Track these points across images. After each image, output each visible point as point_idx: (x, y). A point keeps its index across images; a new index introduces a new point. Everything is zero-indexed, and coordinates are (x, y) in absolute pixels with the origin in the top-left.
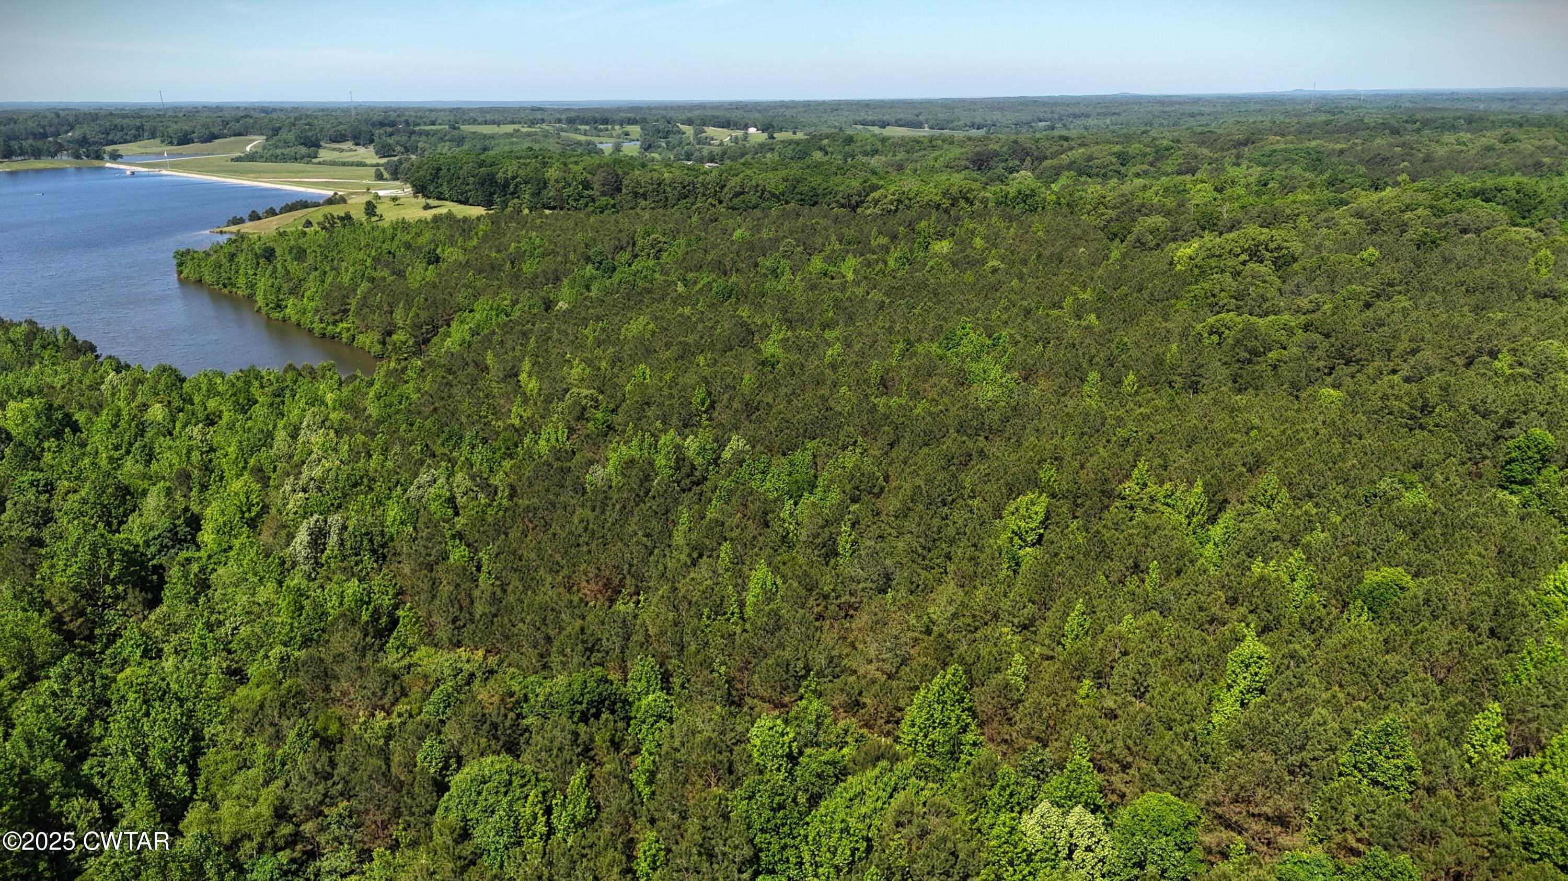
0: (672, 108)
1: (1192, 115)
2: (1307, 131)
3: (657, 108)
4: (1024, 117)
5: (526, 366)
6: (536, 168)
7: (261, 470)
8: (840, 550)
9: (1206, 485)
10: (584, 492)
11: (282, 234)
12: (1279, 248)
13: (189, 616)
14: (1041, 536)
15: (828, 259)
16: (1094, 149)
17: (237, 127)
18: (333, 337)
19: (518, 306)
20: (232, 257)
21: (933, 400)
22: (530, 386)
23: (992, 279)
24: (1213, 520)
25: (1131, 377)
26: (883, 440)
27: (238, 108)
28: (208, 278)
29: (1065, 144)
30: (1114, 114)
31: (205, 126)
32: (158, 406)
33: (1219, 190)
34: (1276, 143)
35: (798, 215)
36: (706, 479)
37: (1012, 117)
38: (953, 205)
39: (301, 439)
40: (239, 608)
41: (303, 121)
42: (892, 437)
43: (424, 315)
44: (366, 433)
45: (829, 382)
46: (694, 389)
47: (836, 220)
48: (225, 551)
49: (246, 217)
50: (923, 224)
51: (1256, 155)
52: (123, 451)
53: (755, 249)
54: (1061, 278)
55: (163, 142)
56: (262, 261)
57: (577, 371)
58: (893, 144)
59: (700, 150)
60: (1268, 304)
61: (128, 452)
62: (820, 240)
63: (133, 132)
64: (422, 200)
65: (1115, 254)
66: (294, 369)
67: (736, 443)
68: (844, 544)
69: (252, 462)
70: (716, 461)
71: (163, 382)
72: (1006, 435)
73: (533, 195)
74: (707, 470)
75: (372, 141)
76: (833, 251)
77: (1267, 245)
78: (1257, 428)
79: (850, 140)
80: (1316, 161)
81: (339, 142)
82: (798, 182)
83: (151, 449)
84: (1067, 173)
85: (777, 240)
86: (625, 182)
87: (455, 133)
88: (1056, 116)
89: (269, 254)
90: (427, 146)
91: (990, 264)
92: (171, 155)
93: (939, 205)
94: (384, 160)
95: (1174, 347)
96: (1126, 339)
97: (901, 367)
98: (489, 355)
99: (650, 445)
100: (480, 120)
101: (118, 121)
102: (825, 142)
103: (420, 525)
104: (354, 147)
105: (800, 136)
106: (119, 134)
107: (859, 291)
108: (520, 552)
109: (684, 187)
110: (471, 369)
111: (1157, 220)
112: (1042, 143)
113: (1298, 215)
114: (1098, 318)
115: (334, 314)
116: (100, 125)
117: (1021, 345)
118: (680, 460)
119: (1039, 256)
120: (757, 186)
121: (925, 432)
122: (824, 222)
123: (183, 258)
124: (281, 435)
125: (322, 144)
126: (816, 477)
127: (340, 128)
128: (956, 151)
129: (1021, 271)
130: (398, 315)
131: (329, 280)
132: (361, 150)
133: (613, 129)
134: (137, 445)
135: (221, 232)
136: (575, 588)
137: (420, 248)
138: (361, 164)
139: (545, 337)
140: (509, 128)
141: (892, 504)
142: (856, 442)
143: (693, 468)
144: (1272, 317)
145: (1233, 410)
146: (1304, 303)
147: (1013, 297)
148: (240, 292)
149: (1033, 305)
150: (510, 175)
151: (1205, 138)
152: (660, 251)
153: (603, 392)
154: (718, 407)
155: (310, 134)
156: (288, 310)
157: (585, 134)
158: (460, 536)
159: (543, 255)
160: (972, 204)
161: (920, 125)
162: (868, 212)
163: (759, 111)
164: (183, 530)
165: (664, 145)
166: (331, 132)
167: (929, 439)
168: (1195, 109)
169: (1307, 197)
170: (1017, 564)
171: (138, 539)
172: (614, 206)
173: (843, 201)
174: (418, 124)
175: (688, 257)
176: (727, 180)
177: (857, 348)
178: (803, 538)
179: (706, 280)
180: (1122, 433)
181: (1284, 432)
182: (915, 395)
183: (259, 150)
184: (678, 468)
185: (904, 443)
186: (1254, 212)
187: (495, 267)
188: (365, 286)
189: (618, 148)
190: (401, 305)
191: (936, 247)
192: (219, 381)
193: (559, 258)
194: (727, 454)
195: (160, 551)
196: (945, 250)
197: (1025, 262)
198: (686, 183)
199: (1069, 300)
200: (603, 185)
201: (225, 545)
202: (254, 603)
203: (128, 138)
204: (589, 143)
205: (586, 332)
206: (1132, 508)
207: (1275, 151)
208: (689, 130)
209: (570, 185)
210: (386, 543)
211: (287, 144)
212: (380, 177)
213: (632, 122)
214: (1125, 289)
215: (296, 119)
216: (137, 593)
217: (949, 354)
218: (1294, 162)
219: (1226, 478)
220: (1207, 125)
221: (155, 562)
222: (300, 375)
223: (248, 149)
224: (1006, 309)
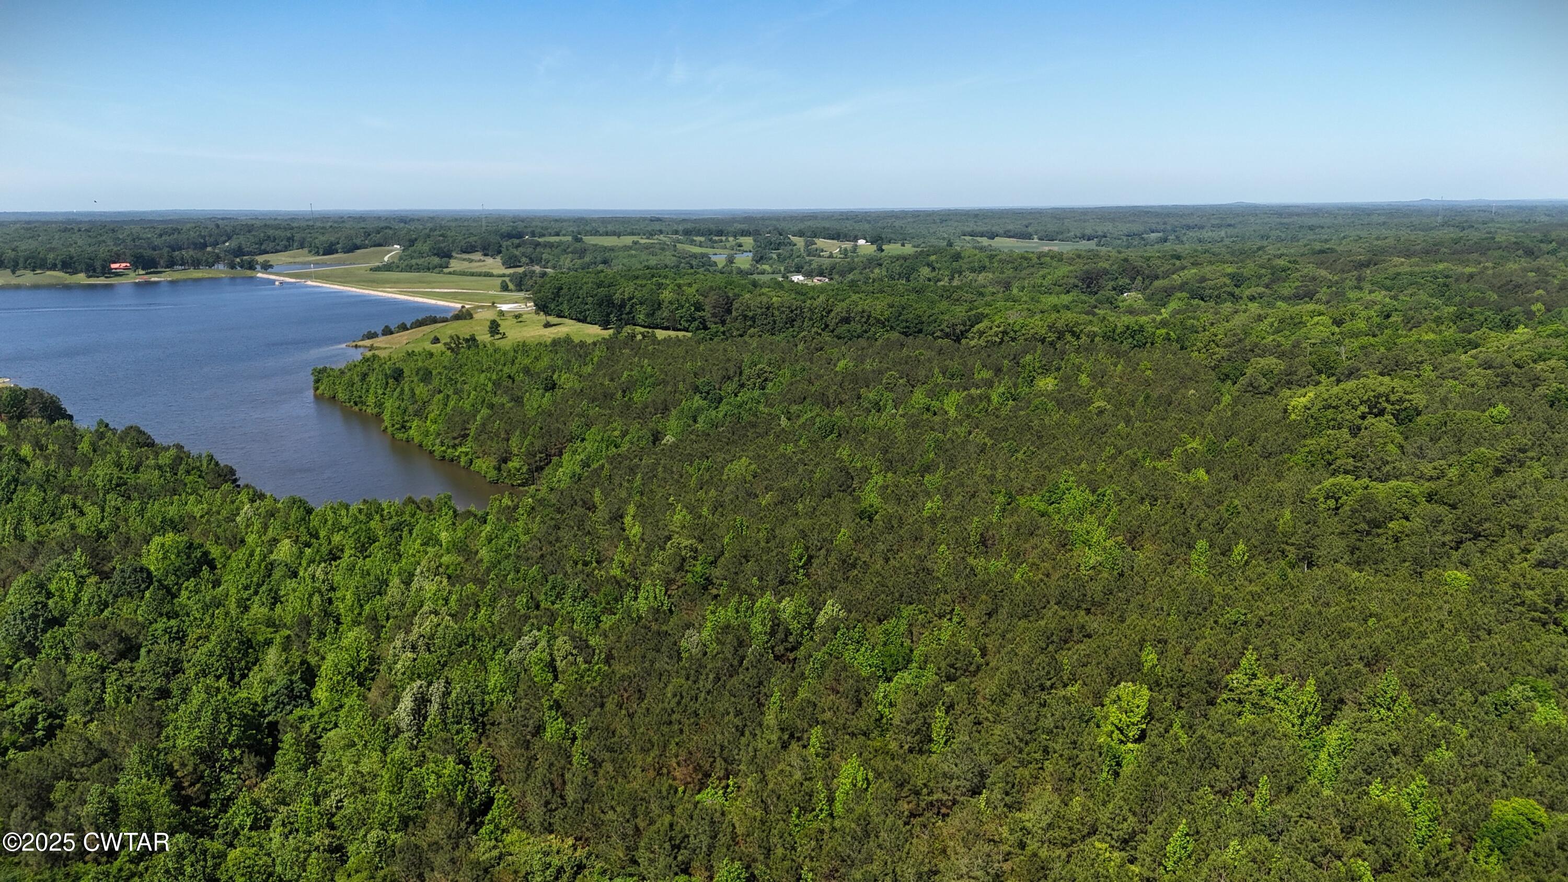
0: (784, 219)
1: (1311, 228)
2: (1432, 252)
3: (770, 219)
4: (1136, 228)
5: (631, 509)
6: (652, 289)
7: (375, 618)
8: (934, 736)
9: (1320, 685)
10: (680, 659)
11: (410, 354)
12: (1401, 401)
13: (298, 784)
14: (1143, 732)
15: (931, 394)
16: (1207, 270)
17: (378, 238)
18: (452, 460)
19: (627, 438)
20: (364, 376)
21: (1034, 564)
22: (633, 532)
23: (1098, 421)
24: (1328, 720)
25: (1241, 546)
26: (981, 608)
27: (379, 218)
28: (341, 396)
29: (1178, 263)
30: (1229, 225)
31: (349, 238)
32: (287, 541)
33: (1338, 323)
34: (1400, 264)
35: (902, 345)
36: (801, 644)
37: (1125, 228)
38: (1059, 338)
39: (414, 586)
40: (345, 778)
41: (437, 233)
42: (991, 607)
43: (538, 444)
44: (476, 580)
45: (927, 540)
46: (792, 543)
47: (940, 352)
48: (336, 710)
49: (380, 332)
50: (1029, 357)
51: (1379, 277)
52: (251, 591)
53: (857, 380)
54: (1170, 424)
55: (310, 252)
56: (391, 381)
57: (679, 516)
58: (1000, 261)
59: (810, 263)
60: (1388, 468)
61: (256, 593)
62: (924, 373)
63: (284, 242)
64: (542, 317)
65: (1226, 399)
66: (414, 502)
67: (831, 609)
68: (938, 732)
69: (367, 608)
70: (810, 626)
71: (293, 516)
72: (1109, 608)
73: (647, 315)
74: (802, 635)
75: (499, 252)
76: (937, 385)
77: (1387, 396)
78: (1376, 616)
79: (957, 257)
80: (1443, 288)
81: (469, 253)
82: (904, 308)
83: (276, 593)
84: (1179, 295)
85: (880, 372)
86: (735, 305)
87: (578, 245)
88: (1169, 228)
89: (398, 375)
90: (551, 257)
91: (1096, 404)
92: (316, 264)
93: (1045, 338)
94: (511, 271)
95: (1287, 514)
96: (1236, 502)
97: (1002, 526)
98: (597, 492)
99: (748, 609)
100: (602, 230)
101: (271, 232)
102: (933, 258)
103: (520, 692)
104: (482, 258)
105: (909, 249)
106: (272, 245)
107: (962, 431)
108: (612, 727)
109: (792, 311)
110: (579, 510)
111: (1270, 361)
112: (1153, 262)
113: (1422, 362)
114: (1207, 472)
115: (455, 438)
116: (254, 236)
117: (1126, 504)
118: (776, 625)
119: (1147, 397)
120: (863, 311)
121: (1024, 603)
122: (928, 354)
123: (320, 375)
124: (395, 581)
125: (454, 254)
126: (911, 651)
127: (472, 239)
128: (1064, 269)
129: (1128, 414)
130: (514, 442)
131: (452, 404)
132: (489, 261)
133: (727, 240)
134: (264, 588)
135: (356, 346)
136: (665, 771)
137: (538, 374)
138: (489, 275)
139: (652, 474)
140: (628, 240)
141: (988, 686)
142: (953, 610)
143: (788, 633)
144: (1393, 483)
145: (1349, 590)
146: (1427, 468)
147: (1120, 443)
148: (369, 411)
149: (1140, 454)
150: (626, 296)
151: (1323, 256)
152: (766, 380)
153: (702, 541)
154: (816, 562)
155: (442, 245)
156: (411, 432)
157: (700, 246)
158: (557, 705)
159: (654, 385)
160: (1078, 338)
161: (1029, 237)
162: (972, 343)
163: (869, 222)
164: (300, 686)
165: (775, 256)
166: (463, 243)
167: (1030, 611)
168: (1313, 221)
169: (1432, 336)
170: (1119, 764)
171: (258, 697)
172: (724, 333)
173: (947, 330)
174: (544, 235)
175: (793, 388)
176: (834, 305)
177: (957, 500)
178: (896, 722)
179: (809, 415)
180: (1232, 614)
181: (1405, 621)
182: (1017, 557)
183: (396, 261)
184: (773, 633)
185: (1003, 612)
186: (1374, 358)
187: (608, 396)
188: (485, 412)
189: (731, 260)
190: (517, 433)
191: (1041, 384)
192: (344, 512)
193: (669, 388)
194: (821, 620)
195: (276, 708)
196: (1050, 388)
197: (1132, 404)
198: (794, 307)
199: (1177, 450)
200: (714, 307)
201: (336, 704)
202: (358, 772)
203: (279, 248)
204: (703, 255)
205: (691, 470)
206: (1240, 702)
207: (1399, 274)
208: (799, 242)
209: (683, 307)
210: (486, 712)
211: (421, 255)
212: (505, 288)
213: (744, 233)
214: (1235, 439)
215: (431, 230)
216: (252, 757)
217: (1051, 509)
218: (1420, 286)
219: (1342, 674)
220: (1326, 241)
221: (270, 718)
222: (418, 507)
223: (386, 259)
224: (1113, 458)
